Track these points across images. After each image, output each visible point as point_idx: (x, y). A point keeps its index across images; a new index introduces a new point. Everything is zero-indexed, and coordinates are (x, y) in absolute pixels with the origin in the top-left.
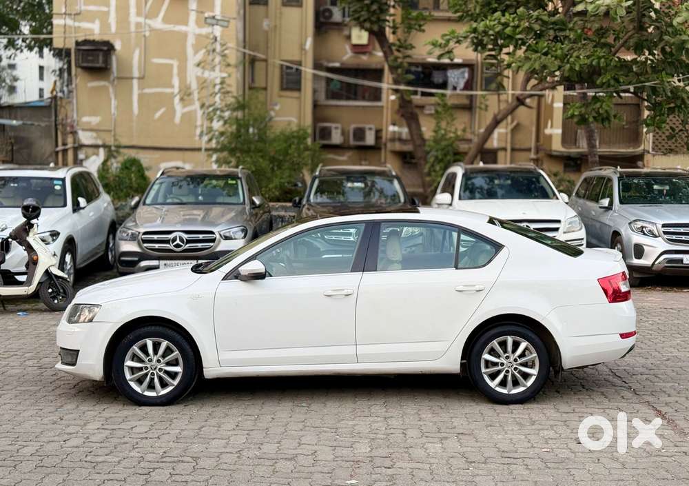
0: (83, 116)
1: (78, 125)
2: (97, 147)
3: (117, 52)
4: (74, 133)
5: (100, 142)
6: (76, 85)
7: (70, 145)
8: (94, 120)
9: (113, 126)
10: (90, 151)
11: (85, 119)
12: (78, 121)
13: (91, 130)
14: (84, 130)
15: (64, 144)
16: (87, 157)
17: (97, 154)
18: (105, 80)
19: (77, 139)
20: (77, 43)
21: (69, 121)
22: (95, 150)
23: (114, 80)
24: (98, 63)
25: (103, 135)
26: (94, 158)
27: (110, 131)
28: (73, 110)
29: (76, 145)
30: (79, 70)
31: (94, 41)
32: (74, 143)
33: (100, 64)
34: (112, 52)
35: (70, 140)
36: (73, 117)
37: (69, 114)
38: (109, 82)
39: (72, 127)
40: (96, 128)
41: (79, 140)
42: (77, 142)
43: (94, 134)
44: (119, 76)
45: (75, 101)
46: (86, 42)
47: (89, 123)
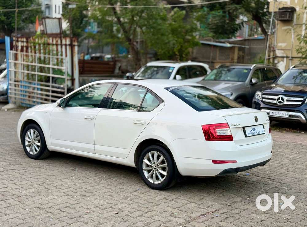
0: (279, 43)
1: (276, 47)
2: (283, 57)
3: (297, 12)
4: (274, 51)
5: (285, 55)
6: (277, 29)
7: (271, 56)
8: (283, 45)
9: (291, 48)
10: (280, 59)
11: (280, 44)
12: (276, 45)
13: (281, 50)
14: (278, 49)
15: (269, 56)
16: (279, 62)
17: (283, 61)
18: (290, 26)
19: (275, 54)
20: (280, 9)
21: (272, 45)
22: (282, 59)
23: (294, 26)
24: (286, 18)
25: (287, 52)
26: (281, 63)
27: (290, 50)
28: (274, 41)
29: (274, 57)
30: (279, 22)
31: (287, 7)
32: (274, 55)
33: (287, 18)
34: (295, 12)
35: (272, 54)
36: (274, 43)
37: (273, 43)
38: (292, 27)
39: (273, 48)
40: (284, 49)
41: (276, 54)
42: (275, 55)
43: (283, 51)
44: (297, 24)
45: (276, 36)
46: (284, 8)
47: (281, 46)
